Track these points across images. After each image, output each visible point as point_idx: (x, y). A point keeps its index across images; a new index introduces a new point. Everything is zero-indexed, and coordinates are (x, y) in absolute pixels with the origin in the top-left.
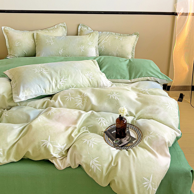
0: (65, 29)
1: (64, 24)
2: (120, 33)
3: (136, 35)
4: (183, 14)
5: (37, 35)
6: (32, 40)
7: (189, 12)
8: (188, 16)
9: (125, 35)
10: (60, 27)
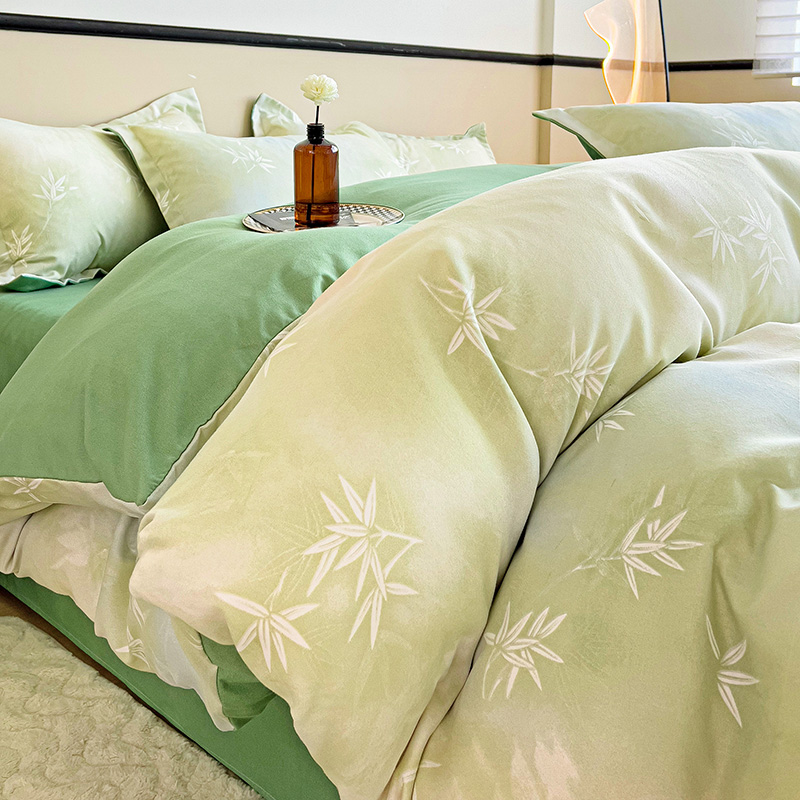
0: (197, 120)
1: (192, 98)
10: (176, 111)
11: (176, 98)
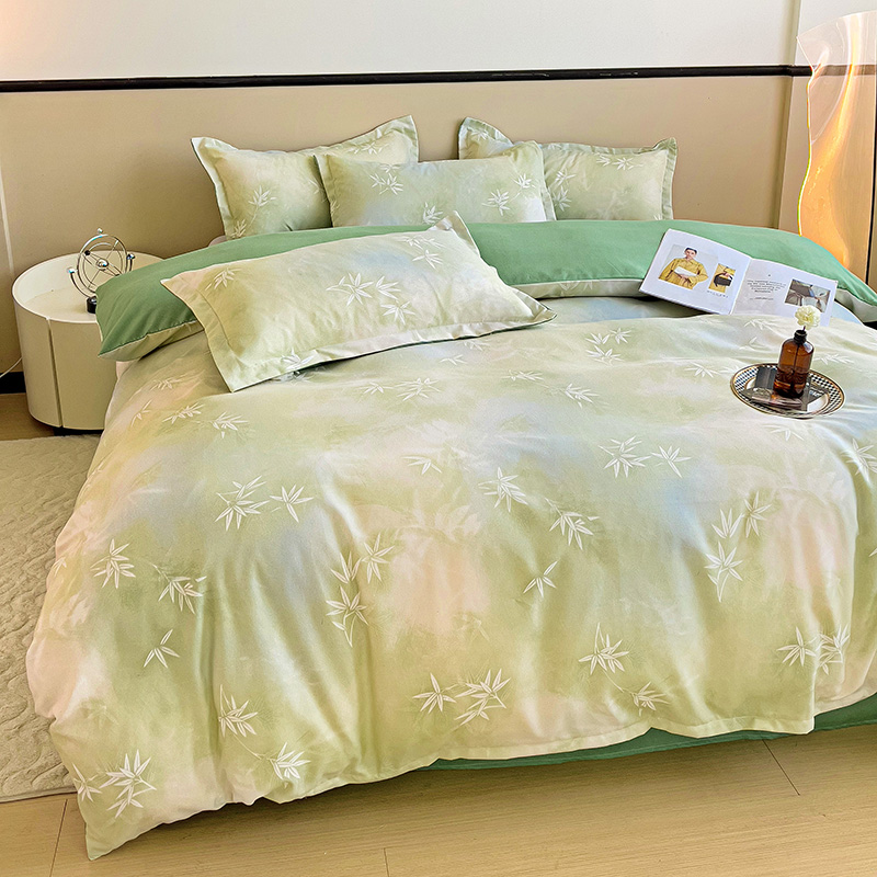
0: (413, 138)
1: (409, 123)
2: (610, 147)
3: (665, 148)
4: (828, 71)
5: (328, 163)
6: (313, 182)
7: (848, 64)
8: (846, 76)
9: (626, 150)
10: (395, 132)
11: (396, 123)
